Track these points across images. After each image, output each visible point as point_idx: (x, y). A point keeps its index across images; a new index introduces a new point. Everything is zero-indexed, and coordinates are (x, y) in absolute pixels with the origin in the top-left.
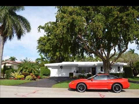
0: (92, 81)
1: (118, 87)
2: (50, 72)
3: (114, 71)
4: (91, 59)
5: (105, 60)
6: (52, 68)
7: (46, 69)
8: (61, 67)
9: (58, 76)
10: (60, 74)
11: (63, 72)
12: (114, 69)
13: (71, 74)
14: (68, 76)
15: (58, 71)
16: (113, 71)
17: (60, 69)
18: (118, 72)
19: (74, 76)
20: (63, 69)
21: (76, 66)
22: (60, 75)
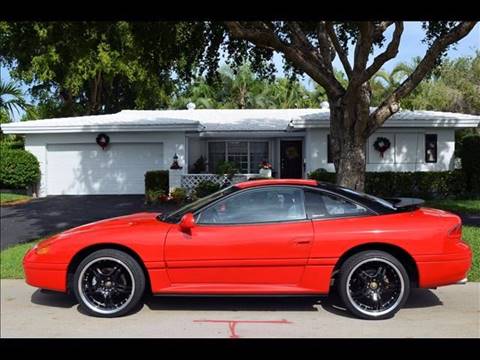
0: (187, 230)
1: (379, 279)
2: (37, 171)
3: (399, 159)
4: (290, 97)
5: (338, 93)
6: (49, 147)
7: (16, 151)
8: (103, 140)
9: (83, 193)
10: (95, 181)
11: (113, 169)
12: (404, 150)
13: (157, 180)
14: (140, 188)
15: (82, 163)
16: (396, 161)
17: (96, 152)
18: (424, 168)
19: (172, 190)
20: (110, 153)
21: (191, 132)
22: (97, 188)
